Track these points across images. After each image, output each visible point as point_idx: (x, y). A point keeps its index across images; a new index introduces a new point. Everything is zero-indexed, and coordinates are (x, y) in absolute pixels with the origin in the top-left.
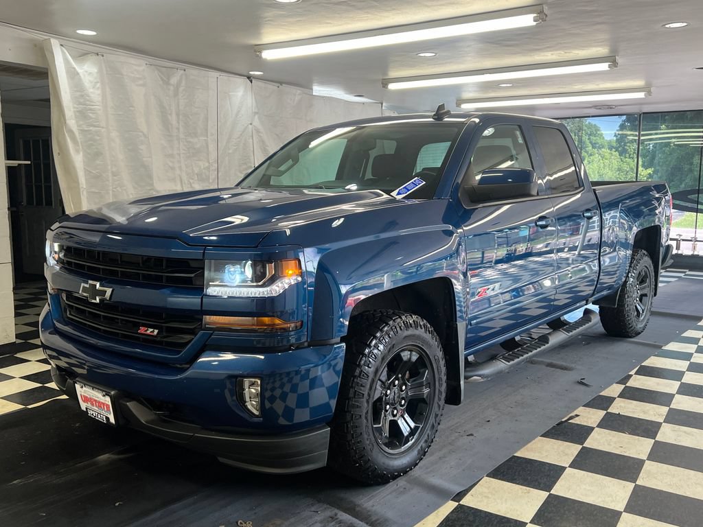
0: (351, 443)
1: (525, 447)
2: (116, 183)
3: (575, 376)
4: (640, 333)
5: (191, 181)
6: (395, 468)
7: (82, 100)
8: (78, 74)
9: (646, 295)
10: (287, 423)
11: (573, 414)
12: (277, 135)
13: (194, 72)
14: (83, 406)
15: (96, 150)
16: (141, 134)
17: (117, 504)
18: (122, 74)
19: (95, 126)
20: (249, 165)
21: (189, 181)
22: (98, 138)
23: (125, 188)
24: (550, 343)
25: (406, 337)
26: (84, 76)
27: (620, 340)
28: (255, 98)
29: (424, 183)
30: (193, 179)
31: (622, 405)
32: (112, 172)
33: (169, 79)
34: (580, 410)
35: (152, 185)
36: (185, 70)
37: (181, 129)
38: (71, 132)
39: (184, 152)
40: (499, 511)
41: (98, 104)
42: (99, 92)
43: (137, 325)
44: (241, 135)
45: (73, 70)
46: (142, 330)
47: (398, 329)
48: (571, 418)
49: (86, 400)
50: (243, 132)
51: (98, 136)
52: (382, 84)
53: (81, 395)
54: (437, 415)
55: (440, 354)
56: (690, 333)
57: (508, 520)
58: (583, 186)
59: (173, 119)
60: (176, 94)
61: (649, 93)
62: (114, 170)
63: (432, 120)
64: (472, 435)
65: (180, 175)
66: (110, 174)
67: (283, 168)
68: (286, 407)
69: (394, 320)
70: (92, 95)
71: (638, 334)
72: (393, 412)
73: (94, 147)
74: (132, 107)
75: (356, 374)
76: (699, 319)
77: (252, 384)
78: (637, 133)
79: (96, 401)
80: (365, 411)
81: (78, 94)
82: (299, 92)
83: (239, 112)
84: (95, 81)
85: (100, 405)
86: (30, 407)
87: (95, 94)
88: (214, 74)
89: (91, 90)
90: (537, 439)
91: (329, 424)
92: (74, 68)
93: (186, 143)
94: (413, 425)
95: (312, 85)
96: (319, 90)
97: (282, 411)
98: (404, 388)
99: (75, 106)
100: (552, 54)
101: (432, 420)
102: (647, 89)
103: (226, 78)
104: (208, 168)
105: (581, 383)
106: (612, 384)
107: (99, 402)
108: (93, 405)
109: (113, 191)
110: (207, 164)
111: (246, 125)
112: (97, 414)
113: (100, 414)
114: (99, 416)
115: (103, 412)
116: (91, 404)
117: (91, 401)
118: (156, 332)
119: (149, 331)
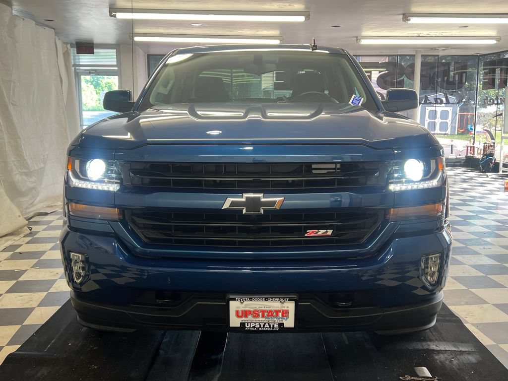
14: (235, 322)
29: (362, 99)
43: (303, 230)
46: (310, 233)
49: (244, 314)
53: (237, 312)
79: (264, 311)
85: (270, 313)
95: (12, 5)
102: (281, 37)
107: (270, 311)
108: (257, 316)
112: (262, 325)
113: (269, 324)
114: (267, 326)
115: (275, 319)
116: (254, 317)
117: (255, 314)
118: (330, 232)
119: (321, 232)
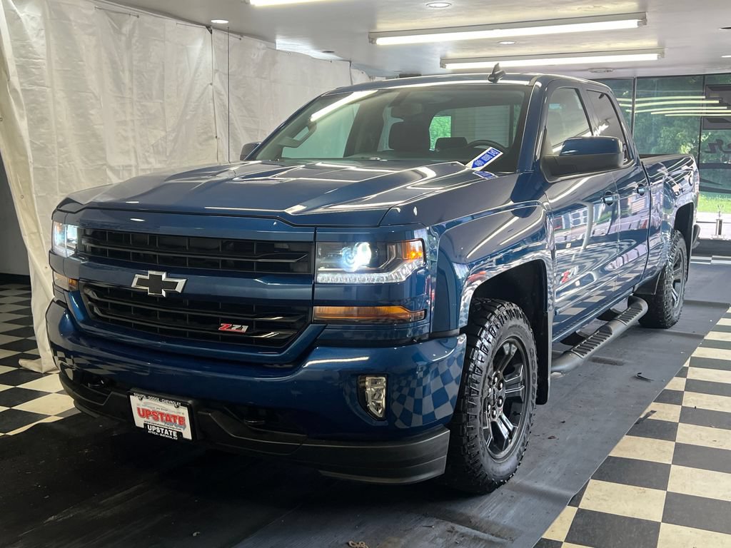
0: (466, 447)
1: (616, 447)
2: (63, 156)
3: (629, 371)
4: (675, 323)
5: (147, 154)
6: (501, 474)
7: (23, 52)
8: (19, 18)
9: (678, 281)
10: (405, 427)
11: (647, 411)
12: (239, 98)
13: (148, 19)
14: (139, 422)
15: (39, 115)
16: (91, 95)
17: (195, 534)
18: (70, 20)
19: (38, 85)
20: (210, 134)
21: (144, 154)
22: (43, 100)
23: (73, 163)
24: (613, 334)
25: (510, 327)
26: (26, 20)
27: (658, 332)
28: (216, 52)
29: (501, 153)
30: (148, 152)
31: (694, 398)
32: (59, 143)
33: (120, 28)
34: (653, 406)
35: (105, 159)
36: (138, 17)
37: (135, 91)
38: (15, 91)
39: (139, 118)
40: (624, 513)
41: (42, 56)
42: (43, 42)
43: (217, 322)
44: (200, 97)
45: (13, 13)
46: (224, 327)
47: (504, 320)
48: (648, 415)
49: (145, 413)
50: (203, 94)
51: (43, 97)
52: (369, 38)
53: (139, 409)
54: (531, 415)
55: (534, 347)
56: (723, 322)
57: (639, 521)
58: (633, 158)
59: (126, 77)
60: (129, 46)
61: (662, 54)
62: (61, 140)
63: (488, 81)
64: (554, 437)
65: (134, 148)
66: (56, 145)
67: (298, 138)
68: (404, 410)
69: (499, 309)
70: (35, 45)
71: (674, 323)
72: (493, 413)
73: (37, 112)
74: (82, 61)
75: (470, 369)
76: (727, 306)
77: (374, 383)
78: (631, 100)
79: (162, 414)
80: (479, 411)
81: (18, 43)
82: (263, 45)
83: (197, 69)
84: (39, 28)
85: (168, 418)
86: (11, 433)
87: (39, 44)
88: (171, 22)
89: (34, 39)
90: (624, 438)
91: (448, 426)
92: (14, 11)
93: (140, 108)
94: (511, 426)
95: (275, 39)
96: (282, 43)
97: (400, 414)
98: (501, 385)
99: (17, 59)
100: (579, 9)
101: (527, 421)
102: (660, 50)
103: (182, 27)
104: (165, 138)
105: (640, 378)
106: (672, 378)
107: (168, 415)
108: (156, 419)
109: (60, 166)
110: (163, 134)
111: (205, 86)
112: (162, 430)
113: (168, 430)
114: (166, 432)
115: (174, 426)
116: (154, 418)
117: (155, 415)
118: (245, 328)
119: (235, 328)
